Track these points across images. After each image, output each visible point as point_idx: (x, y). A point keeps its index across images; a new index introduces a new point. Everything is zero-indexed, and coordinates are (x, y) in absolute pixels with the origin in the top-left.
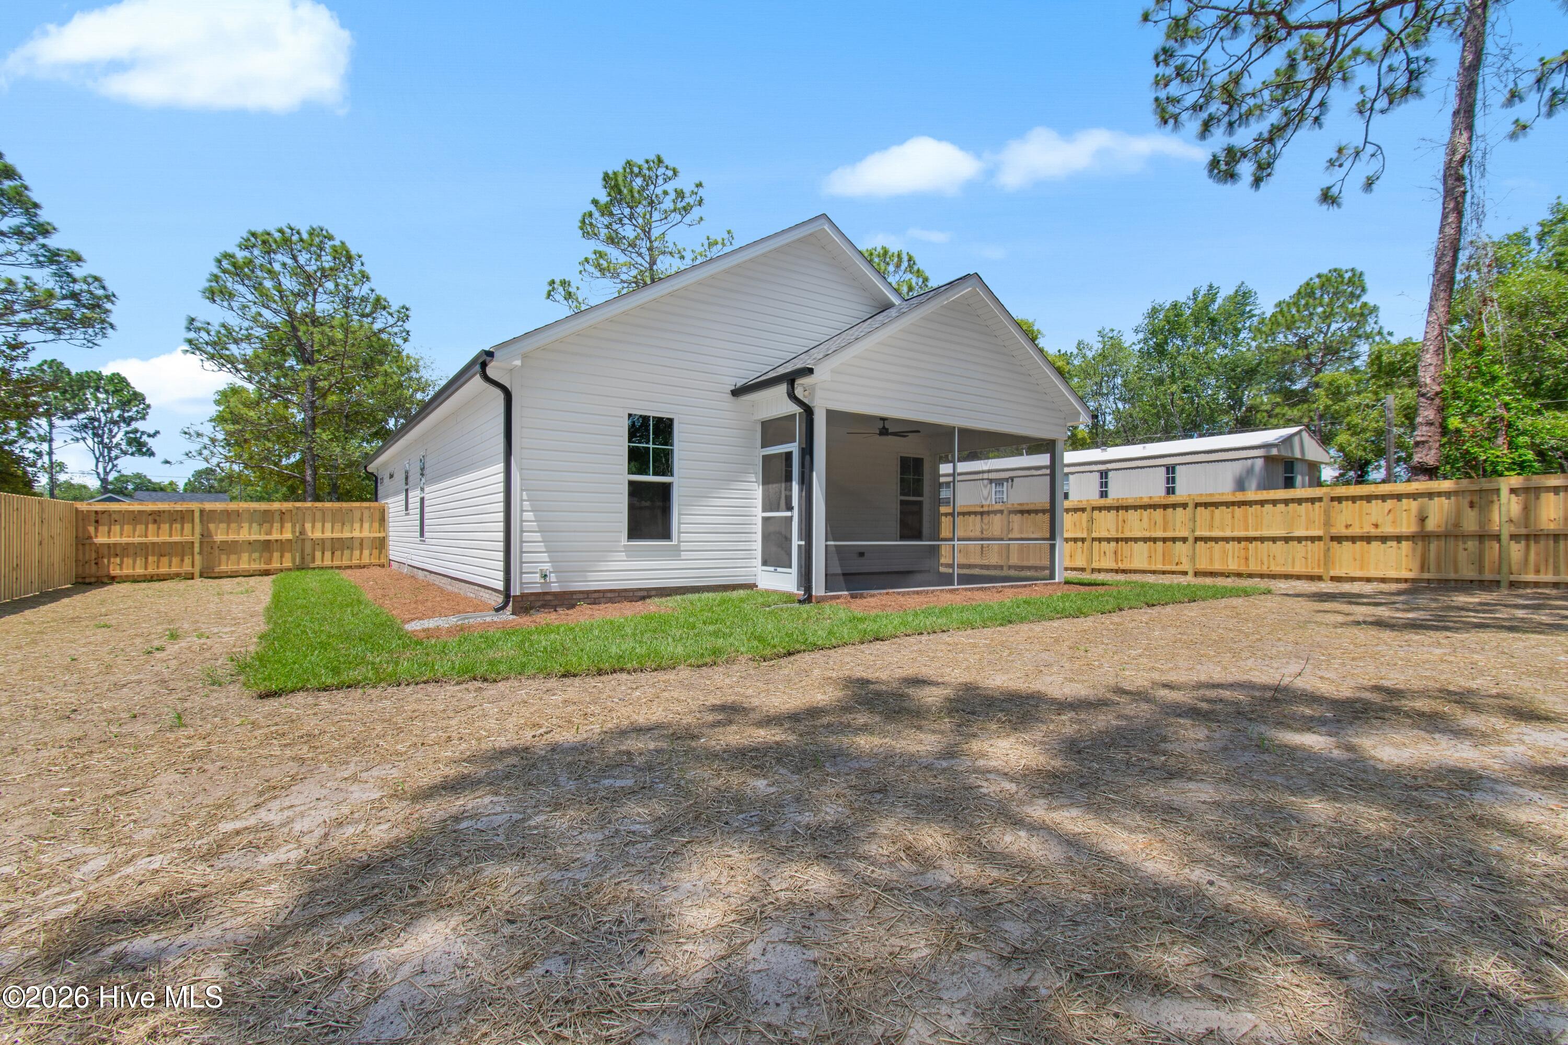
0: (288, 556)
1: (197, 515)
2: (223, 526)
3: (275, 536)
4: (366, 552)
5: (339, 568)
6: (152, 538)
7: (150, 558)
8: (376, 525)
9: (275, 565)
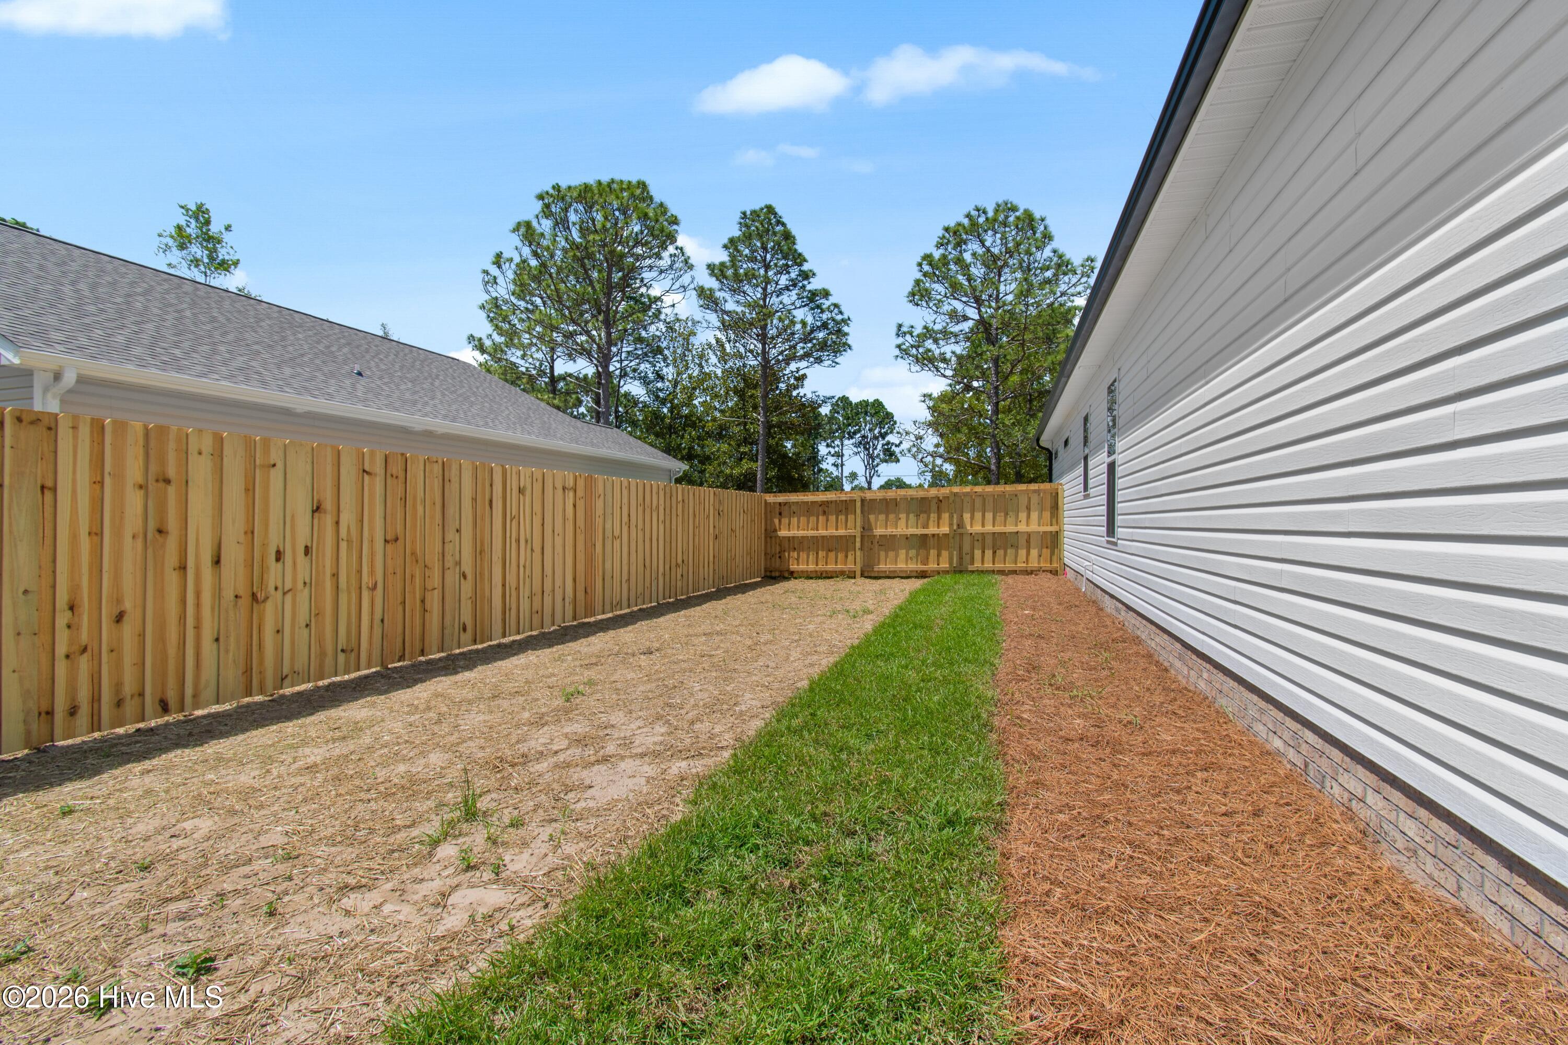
0: (945, 554)
1: (858, 504)
2: (882, 517)
3: (932, 530)
4: (1034, 553)
5: (1001, 572)
6: (822, 532)
7: (820, 553)
8: (1047, 515)
9: (932, 566)
